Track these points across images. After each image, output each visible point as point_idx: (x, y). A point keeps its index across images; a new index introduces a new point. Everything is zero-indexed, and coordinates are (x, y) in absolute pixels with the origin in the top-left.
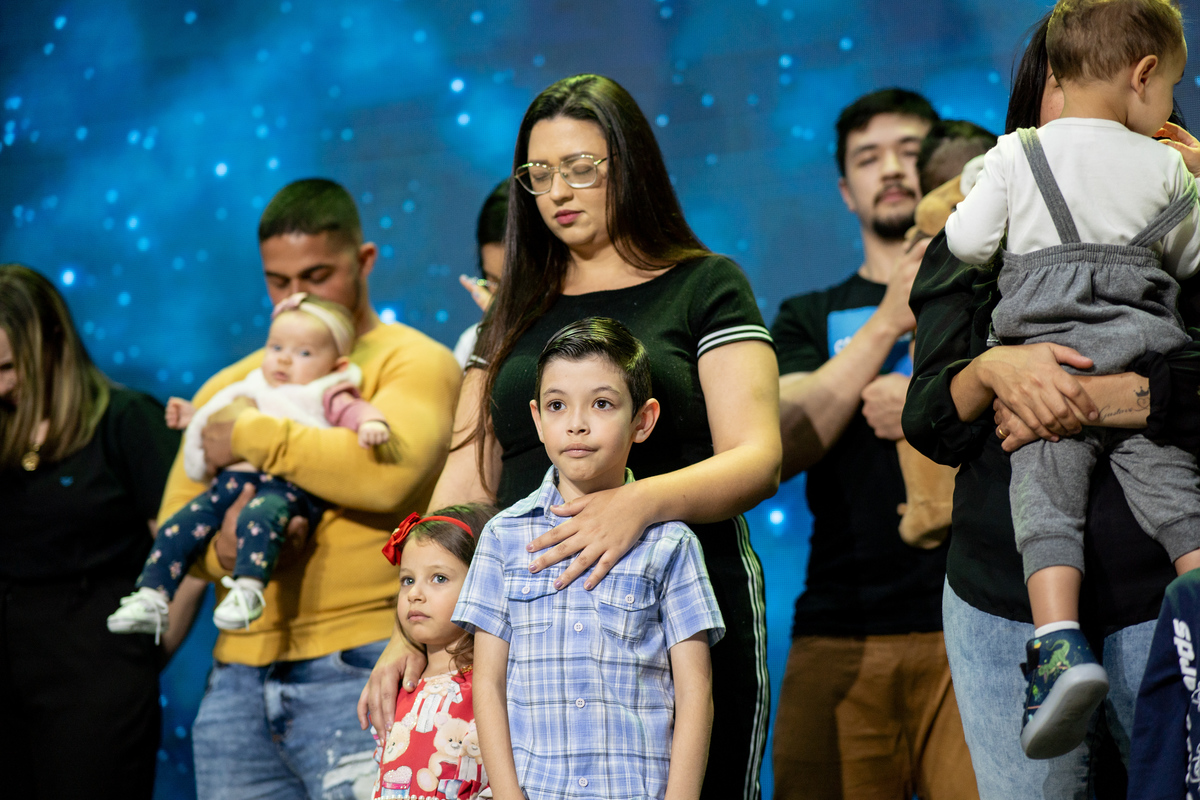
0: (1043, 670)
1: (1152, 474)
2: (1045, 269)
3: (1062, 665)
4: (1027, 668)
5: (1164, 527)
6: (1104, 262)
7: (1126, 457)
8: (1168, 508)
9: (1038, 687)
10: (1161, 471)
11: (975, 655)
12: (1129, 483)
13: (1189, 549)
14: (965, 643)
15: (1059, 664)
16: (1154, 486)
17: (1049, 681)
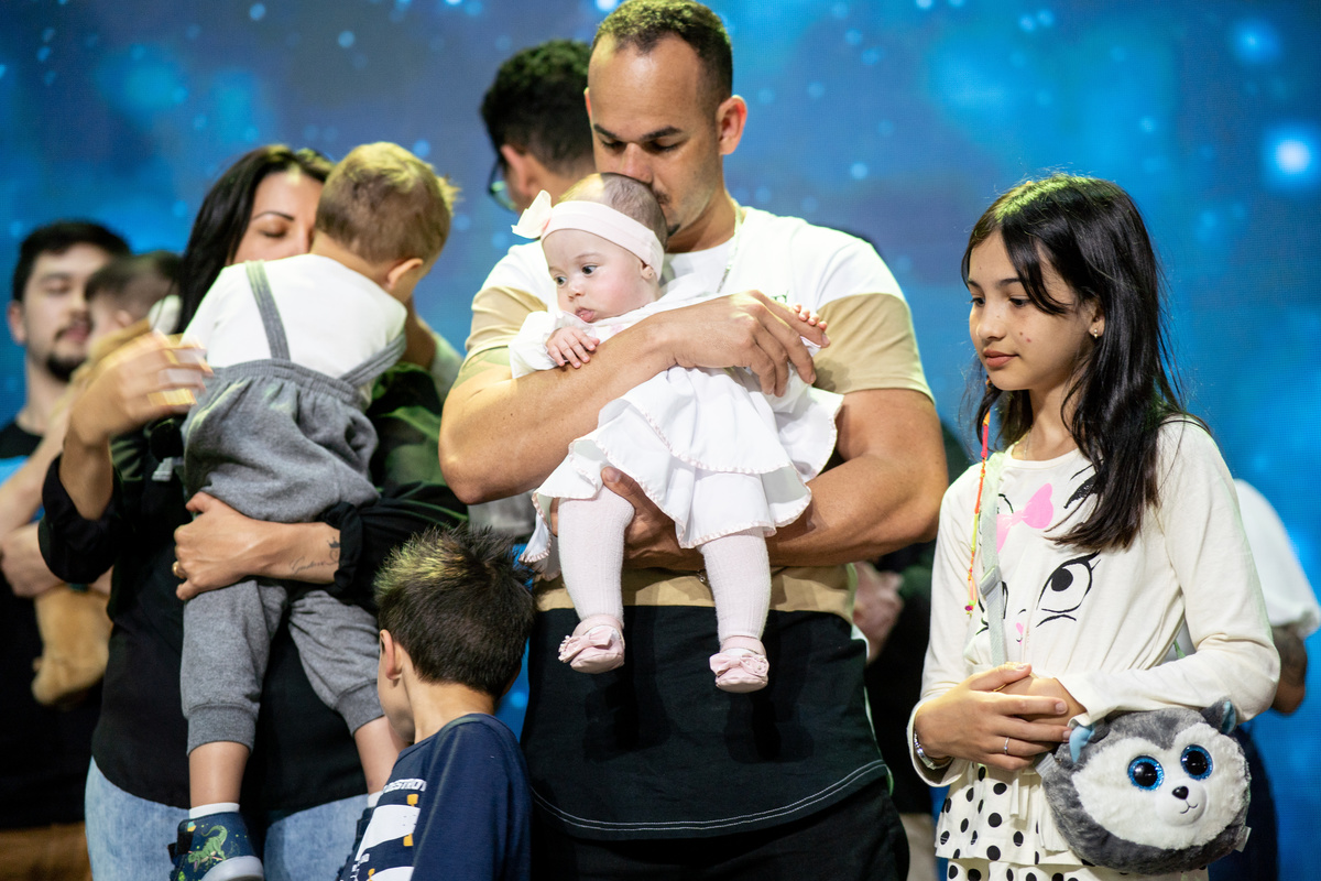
0: (195, 857)
1: (335, 638)
2: (249, 379)
3: (217, 855)
4: (176, 850)
5: (346, 694)
6: (311, 388)
7: (308, 618)
8: (351, 673)
9: (186, 874)
10: (344, 634)
11: (124, 850)
12: (310, 647)
13: (372, 717)
14: (113, 838)
15: (213, 853)
16: (337, 651)
17: (199, 870)
